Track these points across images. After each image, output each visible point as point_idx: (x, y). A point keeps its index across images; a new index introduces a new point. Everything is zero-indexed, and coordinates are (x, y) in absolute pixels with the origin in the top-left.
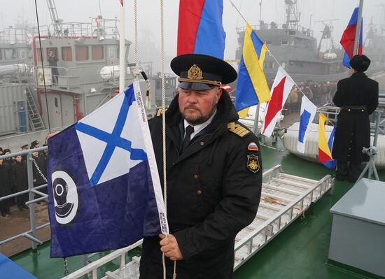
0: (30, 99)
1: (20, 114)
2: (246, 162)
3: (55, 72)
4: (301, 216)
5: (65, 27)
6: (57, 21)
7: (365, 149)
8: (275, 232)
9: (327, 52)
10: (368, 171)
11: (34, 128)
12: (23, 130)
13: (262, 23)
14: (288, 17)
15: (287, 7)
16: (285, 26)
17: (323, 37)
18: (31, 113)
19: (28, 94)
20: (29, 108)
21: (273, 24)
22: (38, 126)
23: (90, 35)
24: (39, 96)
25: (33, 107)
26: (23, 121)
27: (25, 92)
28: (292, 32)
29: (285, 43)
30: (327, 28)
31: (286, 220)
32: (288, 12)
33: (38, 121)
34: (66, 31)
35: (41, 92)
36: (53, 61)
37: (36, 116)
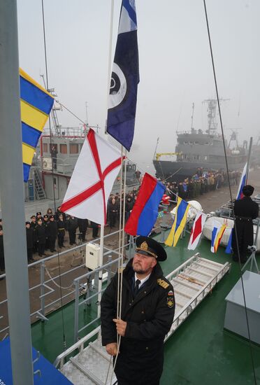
0: (37, 177)
1: (30, 188)
2: (166, 301)
3: (54, 161)
4: (210, 292)
5: (62, 130)
6: (58, 126)
7: (249, 247)
8: (193, 308)
9: (234, 149)
10: (250, 261)
11: (39, 198)
12: (31, 199)
13: (193, 129)
14: (210, 126)
15: (208, 119)
16: (207, 131)
17: (231, 139)
18: (37, 187)
19: (35, 174)
20: (36, 184)
21: (200, 130)
22: (42, 196)
23: (80, 135)
24: (43, 177)
25: (39, 184)
26: (31, 193)
27: (34, 173)
28: (212, 137)
29: (207, 143)
30: (234, 133)
31: (200, 298)
32: (210, 122)
33: (42, 193)
34: (63, 133)
35: (44, 173)
36: (54, 154)
37: (40, 190)
